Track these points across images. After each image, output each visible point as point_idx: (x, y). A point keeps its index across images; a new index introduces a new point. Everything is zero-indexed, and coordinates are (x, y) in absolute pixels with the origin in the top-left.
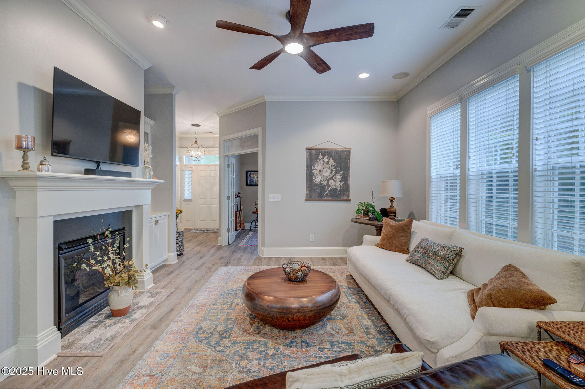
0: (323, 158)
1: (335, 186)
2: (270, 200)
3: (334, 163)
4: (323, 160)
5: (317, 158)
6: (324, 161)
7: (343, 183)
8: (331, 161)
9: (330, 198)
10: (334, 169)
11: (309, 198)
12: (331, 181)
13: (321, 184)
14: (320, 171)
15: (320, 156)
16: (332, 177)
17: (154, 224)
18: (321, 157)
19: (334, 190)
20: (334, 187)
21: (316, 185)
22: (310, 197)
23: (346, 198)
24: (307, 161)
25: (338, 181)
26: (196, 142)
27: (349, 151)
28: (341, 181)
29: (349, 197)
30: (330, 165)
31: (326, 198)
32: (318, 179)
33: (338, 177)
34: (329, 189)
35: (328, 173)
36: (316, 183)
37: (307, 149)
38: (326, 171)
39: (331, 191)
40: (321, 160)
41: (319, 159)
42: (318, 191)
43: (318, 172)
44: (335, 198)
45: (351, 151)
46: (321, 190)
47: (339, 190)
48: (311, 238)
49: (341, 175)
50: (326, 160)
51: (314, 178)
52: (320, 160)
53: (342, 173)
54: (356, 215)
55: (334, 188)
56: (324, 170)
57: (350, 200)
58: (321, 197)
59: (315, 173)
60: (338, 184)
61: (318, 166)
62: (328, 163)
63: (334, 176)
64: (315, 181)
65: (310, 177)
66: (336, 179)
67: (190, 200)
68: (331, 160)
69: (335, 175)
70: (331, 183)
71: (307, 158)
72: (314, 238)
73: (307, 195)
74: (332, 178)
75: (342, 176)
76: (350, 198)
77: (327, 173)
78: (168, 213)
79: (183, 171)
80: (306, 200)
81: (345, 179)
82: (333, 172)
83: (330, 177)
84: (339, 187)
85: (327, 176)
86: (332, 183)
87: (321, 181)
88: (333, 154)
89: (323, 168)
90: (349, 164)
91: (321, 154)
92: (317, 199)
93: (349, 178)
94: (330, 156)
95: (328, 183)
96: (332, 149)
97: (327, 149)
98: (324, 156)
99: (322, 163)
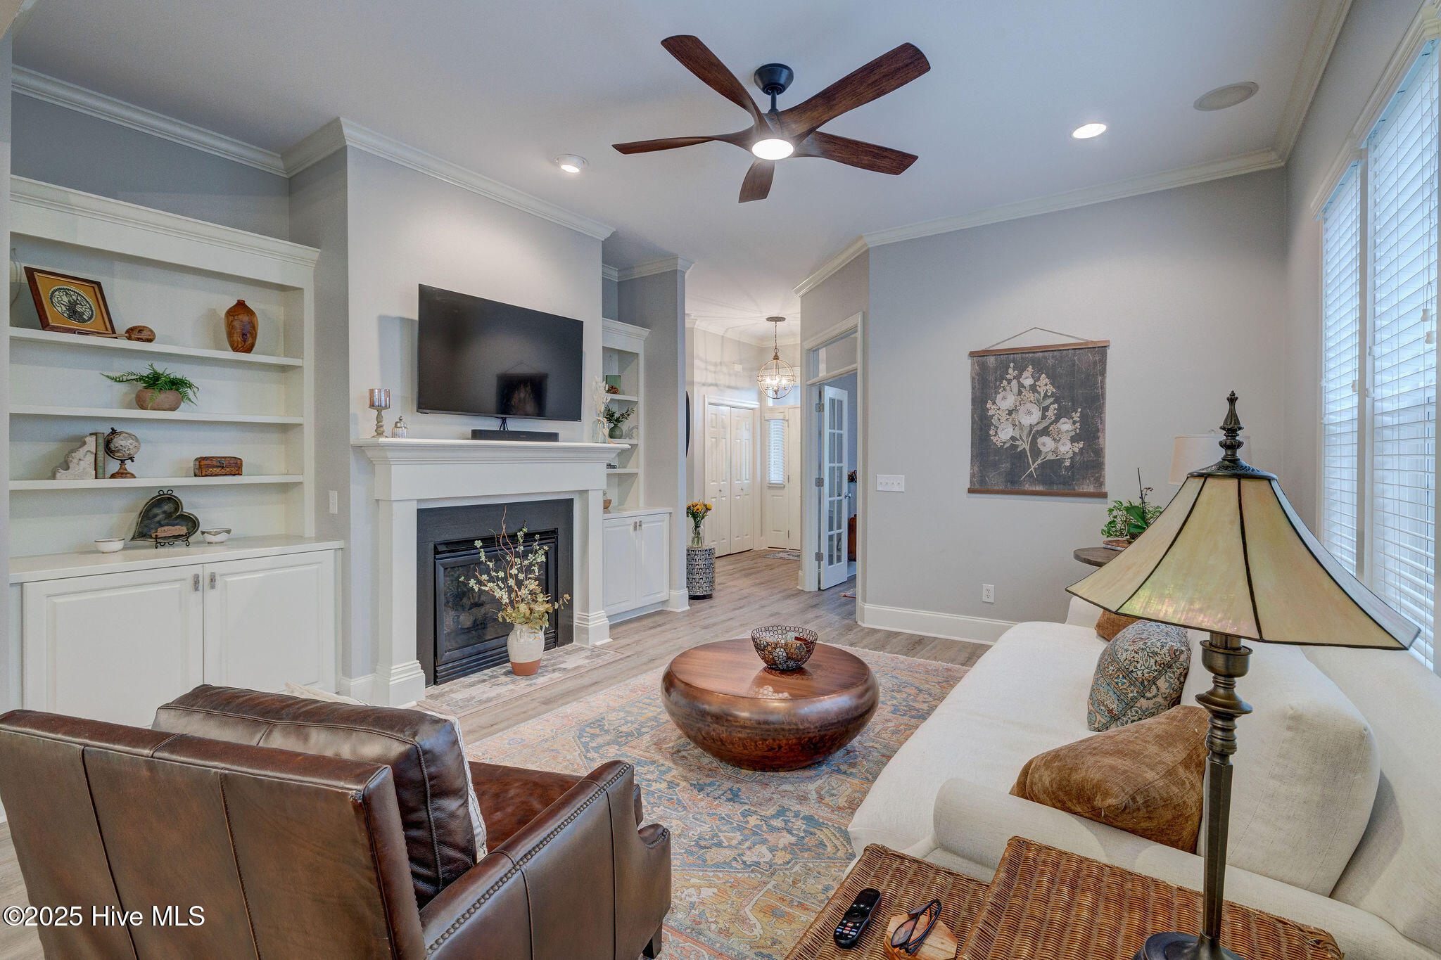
0: (1018, 378)
1: (1055, 452)
2: (879, 488)
3: (1051, 389)
4: (1019, 382)
5: (1002, 378)
6: (1021, 386)
7: (1081, 445)
8: (1045, 384)
9: (1039, 488)
10: (1051, 404)
11: (979, 487)
12: (1041, 440)
13: (1014, 447)
14: (1010, 413)
15: (1010, 371)
16: (1047, 427)
17: (631, 528)
18: (1012, 373)
19: (1053, 465)
20: (1051, 457)
21: (999, 451)
22: (982, 481)
23: (1091, 489)
24: (973, 388)
25: (1065, 439)
26: (776, 358)
27: (1100, 350)
28: (1073, 440)
29: (1101, 484)
30: (1039, 393)
31: (1027, 487)
32: (1003, 434)
33: (1066, 426)
34: (1039, 461)
35: (1036, 415)
36: (999, 444)
37: (972, 354)
38: (1029, 413)
39: (1043, 465)
40: (1014, 382)
41: (1006, 380)
42: (1005, 466)
43: (1004, 416)
44: (1055, 487)
45: (1109, 351)
46: (1012, 464)
47: (1067, 463)
48: (985, 593)
49: (1074, 423)
50: (1028, 382)
51: (992, 432)
52: (1009, 382)
53: (1078, 414)
54: (1105, 538)
55: (1053, 457)
56: (1022, 409)
57: (1104, 496)
58: (1013, 483)
59: (995, 418)
60: (1067, 448)
61: (1004, 398)
62: (1033, 388)
63: (1052, 423)
64: (994, 439)
65: (981, 429)
66: (1059, 431)
67: (781, 487)
68: (1044, 379)
69: (1057, 421)
70: (1044, 444)
71: (973, 379)
72: (992, 593)
73: (973, 476)
74: (1045, 432)
75: (1078, 425)
76: (1107, 488)
77: (1031, 417)
78: (670, 510)
79: (767, 420)
80: (971, 491)
81: (1090, 434)
82: (1051, 414)
83: (1040, 427)
84: (1070, 454)
85: (1032, 428)
86: (1046, 444)
87: (1013, 438)
88: (1051, 362)
89: (1018, 404)
90: (1102, 388)
91: (1012, 365)
92: (1002, 487)
93: (1104, 430)
94: (1040, 368)
95: (1034, 443)
96: (1045, 349)
97: (1032, 350)
98: (1021, 370)
99: (1015, 390)
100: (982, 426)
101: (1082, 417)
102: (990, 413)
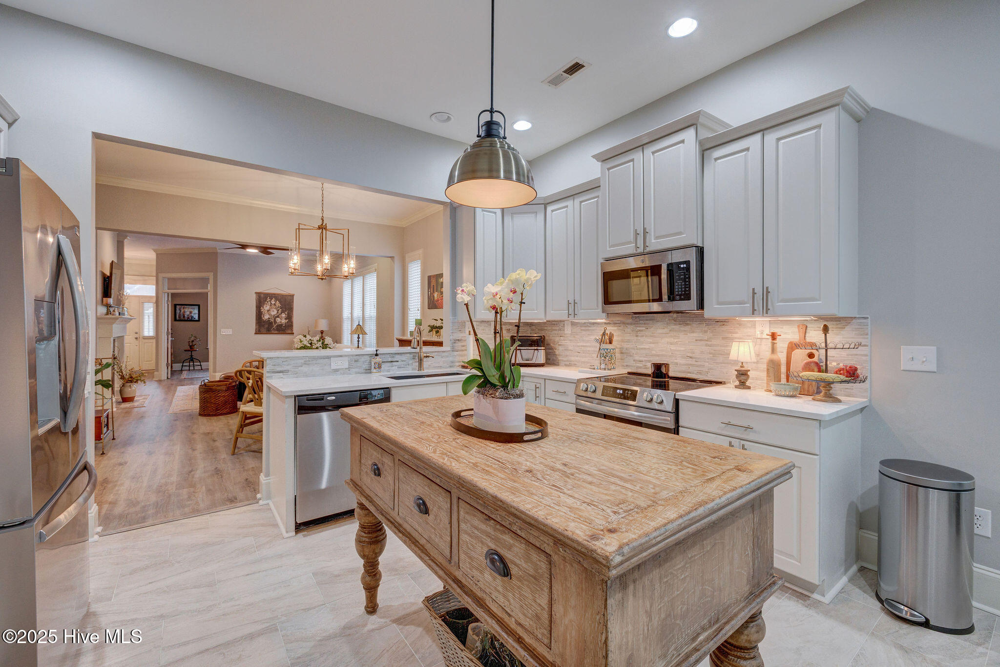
0: (270, 301)
1: (281, 322)
3: (280, 305)
5: (266, 301)
6: (271, 303)
8: (278, 304)
9: (277, 332)
10: (280, 309)
11: (258, 332)
13: (269, 320)
14: (268, 311)
15: (268, 299)
19: (280, 326)
21: (264, 322)
22: (259, 331)
23: (290, 332)
24: (256, 303)
25: (283, 319)
27: (293, 296)
28: (286, 319)
29: (292, 331)
30: (276, 306)
31: (273, 332)
32: (266, 317)
33: (283, 315)
36: (265, 320)
37: (256, 293)
39: (277, 326)
42: (266, 326)
43: (266, 312)
44: (281, 331)
46: (269, 325)
47: (284, 325)
49: (286, 314)
50: (273, 302)
51: (262, 316)
52: (268, 302)
55: (280, 324)
56: (271, 310)
57: (293, 334)
58: (269, 331)
60: (284, 321)
61: (266, 307)
62: (275, 304)
64: (263, 318)
66: (282, 317)
68: (277, 302)
69: (281, 314)
71: (256, 300)
73: (256, 329)
74: (278, 317)
76: (294, 331)
77: (274, 312)
80: (255, 334)
81: (290, 317)
82: (280, 312)
83: (277, 315)
84: (285, 323)
85: (274, 315)
86: (278, 320)
87: (269, 318)
88: (279, 298)
89: (270, 308)
90: (293, 306)
91: (268, 297)
92: (265, 332)
93: (293, 317)
94: (276, 299)
95: (275, 320)
96: (278, 295)
97: (274, 294)
98: (271, 299)
99: (269, 304)
100: (259, 314)
101: (288, 313)
102: (262, 311)
